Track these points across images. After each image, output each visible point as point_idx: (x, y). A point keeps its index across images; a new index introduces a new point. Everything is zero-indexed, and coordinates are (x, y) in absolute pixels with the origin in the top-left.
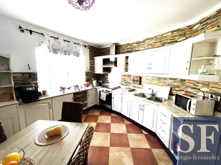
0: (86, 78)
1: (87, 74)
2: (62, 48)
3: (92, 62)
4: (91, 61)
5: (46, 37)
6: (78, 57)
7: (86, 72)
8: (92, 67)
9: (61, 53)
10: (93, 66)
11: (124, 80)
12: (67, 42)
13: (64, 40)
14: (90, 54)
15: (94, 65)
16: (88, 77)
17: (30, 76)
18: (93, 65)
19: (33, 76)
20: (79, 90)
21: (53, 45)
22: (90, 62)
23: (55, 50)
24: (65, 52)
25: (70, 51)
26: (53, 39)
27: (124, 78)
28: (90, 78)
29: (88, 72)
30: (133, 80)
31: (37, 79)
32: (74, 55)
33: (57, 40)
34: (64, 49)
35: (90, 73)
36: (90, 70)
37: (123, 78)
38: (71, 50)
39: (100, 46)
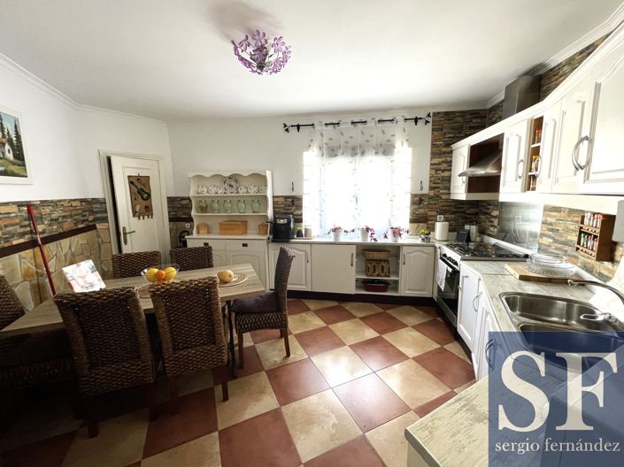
0: (413, 213)
1: (418, 200)
2: (347, 142)
3: (439, 164)
4: (436, 161)
5: (318, 127)
6: (387, 155)
7: (414, 196)
8: (441, 179)
9: (343, 154)
10: (446, 174)
11: (552, 230)
12: (359, 124)
13: (353, 123)
14: (434, 140)
15: (450, 170)
16: (421, 211)
17: (293, 201)
18: (443, 171)
19: (296, 202)
20: (375, 240)
21: (331, 139)
22: (431, 164)
23: (333, 150)
24: (353, 149)
25: (366, 143)
26: (331, 127)
27: (553, 220)
28: (430, 213)
29: (423, 195)
30: (581, 232)
31: (301, 207)
32: (376, 153)
33: (337, 128)
34: (352, 143)
35: (431, 198)
36: (431, 188)
37: (549, 220)
38: (367, 141)
39: (486, 100)
